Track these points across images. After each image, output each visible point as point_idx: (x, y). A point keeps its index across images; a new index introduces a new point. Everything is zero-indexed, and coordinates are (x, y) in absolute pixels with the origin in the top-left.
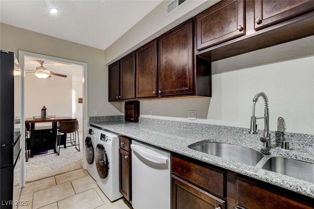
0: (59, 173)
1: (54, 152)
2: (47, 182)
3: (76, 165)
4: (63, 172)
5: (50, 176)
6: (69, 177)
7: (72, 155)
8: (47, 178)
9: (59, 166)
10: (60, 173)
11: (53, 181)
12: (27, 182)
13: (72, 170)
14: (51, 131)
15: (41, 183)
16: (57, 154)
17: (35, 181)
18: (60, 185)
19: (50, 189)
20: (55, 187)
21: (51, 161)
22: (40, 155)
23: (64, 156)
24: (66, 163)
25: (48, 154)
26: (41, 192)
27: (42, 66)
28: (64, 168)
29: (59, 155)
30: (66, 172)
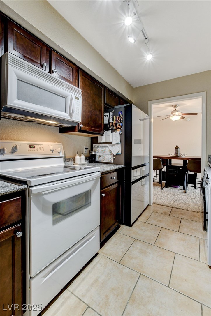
0: (176, 206)
1: (183, 189)
2: (165, 209)
3: (196, 207)
4: (180, 208)
5: (169, 206)
6: (182, 214)
7: (198, 197)
8: (166, 206)
9: (181, 201)
10: (178, 207)
11: (169, 211)
12: (154, 203)
13: (189, 209)
14: (181, 169)
15: (160, 208)
16: (185, 191)
17: (158, 205)
18: (171, 217)
19: (163, 216)
20: (167, 216)
21: (177, 195)
22: (172, 188)
23: (190, 195)
24: (187, 201)
25: (179, 188)
26: (157, 214)
27: (175, 110)
28: (183, 205)
29: (186, 192)
30: (182, 209)
